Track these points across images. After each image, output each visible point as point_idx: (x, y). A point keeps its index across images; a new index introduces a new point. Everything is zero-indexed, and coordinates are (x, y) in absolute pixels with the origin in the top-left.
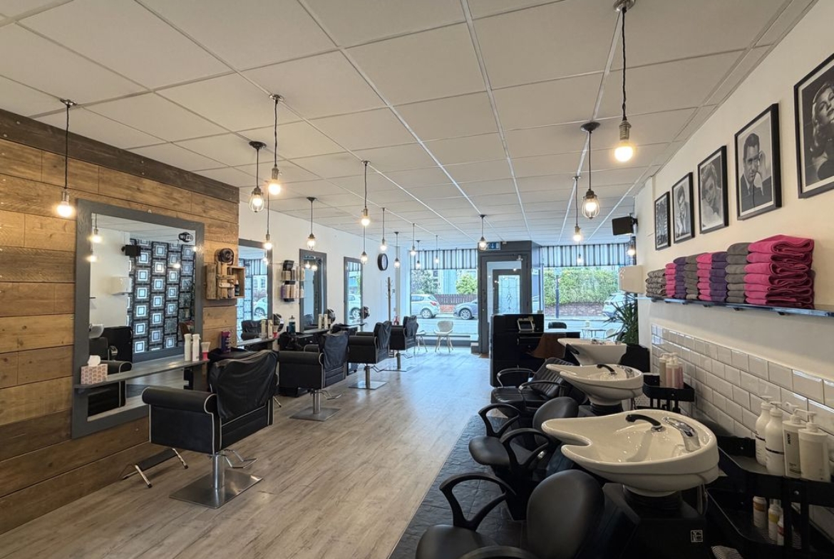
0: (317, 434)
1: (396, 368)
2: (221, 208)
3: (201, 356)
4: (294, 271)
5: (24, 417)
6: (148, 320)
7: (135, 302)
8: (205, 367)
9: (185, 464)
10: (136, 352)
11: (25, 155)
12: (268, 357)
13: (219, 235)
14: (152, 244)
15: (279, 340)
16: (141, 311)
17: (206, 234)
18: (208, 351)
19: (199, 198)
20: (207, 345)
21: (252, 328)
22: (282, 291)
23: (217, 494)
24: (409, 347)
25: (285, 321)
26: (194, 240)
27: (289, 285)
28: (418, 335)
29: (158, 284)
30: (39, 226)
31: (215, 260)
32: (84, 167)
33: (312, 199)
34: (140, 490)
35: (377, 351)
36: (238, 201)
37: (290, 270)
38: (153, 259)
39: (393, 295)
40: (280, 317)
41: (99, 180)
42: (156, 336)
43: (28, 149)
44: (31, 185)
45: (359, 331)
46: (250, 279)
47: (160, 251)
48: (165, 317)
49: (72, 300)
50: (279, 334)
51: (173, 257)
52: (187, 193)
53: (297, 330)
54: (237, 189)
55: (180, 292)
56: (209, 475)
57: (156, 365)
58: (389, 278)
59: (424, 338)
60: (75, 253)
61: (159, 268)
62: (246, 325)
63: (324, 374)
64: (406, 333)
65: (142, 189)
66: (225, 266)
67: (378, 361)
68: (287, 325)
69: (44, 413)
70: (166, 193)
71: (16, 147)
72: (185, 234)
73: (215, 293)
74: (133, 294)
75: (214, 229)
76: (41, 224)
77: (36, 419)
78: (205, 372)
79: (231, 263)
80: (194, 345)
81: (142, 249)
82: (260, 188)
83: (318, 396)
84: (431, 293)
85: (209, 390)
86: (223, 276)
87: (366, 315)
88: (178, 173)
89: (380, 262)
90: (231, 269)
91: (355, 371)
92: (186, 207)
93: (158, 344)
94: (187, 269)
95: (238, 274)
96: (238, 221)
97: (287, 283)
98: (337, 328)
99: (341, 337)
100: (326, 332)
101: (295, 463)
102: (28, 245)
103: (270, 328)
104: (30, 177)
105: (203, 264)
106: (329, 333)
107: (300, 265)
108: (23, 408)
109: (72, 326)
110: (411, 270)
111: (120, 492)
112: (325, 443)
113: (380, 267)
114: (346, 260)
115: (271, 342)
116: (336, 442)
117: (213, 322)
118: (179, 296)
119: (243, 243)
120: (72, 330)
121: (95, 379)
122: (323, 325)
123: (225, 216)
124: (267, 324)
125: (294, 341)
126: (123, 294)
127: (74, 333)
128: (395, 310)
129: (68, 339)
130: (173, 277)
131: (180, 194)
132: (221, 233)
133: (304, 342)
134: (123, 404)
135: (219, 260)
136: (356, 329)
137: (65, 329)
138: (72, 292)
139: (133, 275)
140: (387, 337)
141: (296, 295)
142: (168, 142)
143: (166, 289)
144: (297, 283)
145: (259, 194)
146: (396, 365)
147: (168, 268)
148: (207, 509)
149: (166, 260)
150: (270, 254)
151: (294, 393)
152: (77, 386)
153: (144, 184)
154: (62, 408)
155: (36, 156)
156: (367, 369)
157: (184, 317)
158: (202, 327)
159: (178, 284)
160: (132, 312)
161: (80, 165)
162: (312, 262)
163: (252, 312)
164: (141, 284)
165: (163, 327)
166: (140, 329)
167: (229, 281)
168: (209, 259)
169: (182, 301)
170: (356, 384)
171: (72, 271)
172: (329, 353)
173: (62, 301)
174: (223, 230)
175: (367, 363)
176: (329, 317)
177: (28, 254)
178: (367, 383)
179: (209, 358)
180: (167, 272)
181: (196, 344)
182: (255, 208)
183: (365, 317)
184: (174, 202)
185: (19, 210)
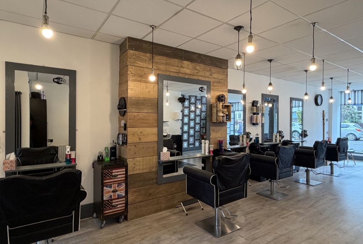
0: (274, 208)
1: (330, 173)
2: (219, 72)
3: (209, 152)
4: (258, 106)
5: (141, 172)
6: (188, 132)
7: (183, 124)
8: (211, 158)
9: (202, 208)
10: (184, 147)
11: (140, 56)
12: (245, 157)
13: (218, 87)
14: (190, 96)
15: (249, 147)
16: (186, 128)
17: (212, 87)
18: (212, 150)
19: (208, 68)
20: (212, 147)
21: (234, 139)
22: (251, 118)
23: (217, 229)
24: (340, 160)
25: (253, 136)
26: (206, 90)
27: (255, 115)
28: (349, 152)
29: (192, 116)
30: (145, 88)
31: (216, 101)
32: (160, 58)
33: (270, 61)
34: (183, 215)
35: (316, 160)
36: (228, 67)
37: (256, 106)
38: (190, 103)
39: (326, 123)
40: (250, 134)
41: (166, 64)
42: (191, 140)
43: (141, 53)
44: (142, 69)
45: (301, 145)
46: (233, 113)
47: (193, 100)
48: (195, 132)
49: (157, 121)
50: (249, 143)
51: (198, 102)
52: (203, 66)
53: (260, 142)
54: (227, 61)
55: (201, 120)
56: (213, 217)
57: (191, 154)
58: (323, 111)
59: (353, 154)
60: (158, 99)
61: (193, 108)
62: (232, 137)
63: (278, 171)
64: (339, 150)
65: (183, 66)
66: (221, 104)
67: (317, 167)
68: (254, 138)
69: (147, 171)
70: (193, 67)
71: (137, 53)
72: (202, 88)
73: (216, 119)
74: (182, 120)
75: (215, 84)
76: (146, 87)
77: (146, 173)
78: (211, 161)
79: (224, 102)
80: (206, 146)
81: (186, 99)
82: (240, 54)
83: (273, 184)
84: (355, 122)
85: (213, 172)
86: (220, 110)
87: (306, 135)
88: (198, 56)
89: (317, 100)
90: (224, 106)
91: (298, 171)
92: (201, 73)
93: (192, 144)
94: (204, 108)
95: (227, 108)
96: (227, 79)
97: (254, 114)
98: (286, 143)
99: (290, 149)
100: (278, 144)
101: (260, 224)
102: (142, 96)
103: (245, 140)
104: (141, 65)
105: (210, 103)
106: (280, 145)
107: (262, 103)
108: (141, 167)
109: (157, 133)
110: (341, 105)
111: (175, 214)
112: (280, 216)
113: (317, 104)
114: (292, 99)
115: (245, 148)
116: (287, 217)
117: (215, 134)
118: (201, 122)
119: (230, 91)
120: (157, 135)
121: (165, 158)
122: (276, 140)
123: (221, 77)
124: (243, 137)
125: (259, 148)
126: (179, 120)
127: (158, 136)
128: (328, 133)
129: (156, 139)
130: (198, 112)
131: (200, 67)
132: (219, 86)
133: (264, 149)
134: (177, 171)
135: (218, 101)
136: (299, 144)
137: (155, 134)
138: (157, 117)
139: (183, 111)
140: (323, 151)
141: (259, 121)
142: (193, 38)
143: (195, 118)
144: (260, 114)
145: (240, 58)
146: (330, 171)
147: (196, 108)
148: (212, 236)
149: (195, 104)
150: (244, 97)
151: (259, 180)
152: (159, 161)
153: (184, 63)
154: (154, 170)
155: (144, 56)
156: (307, 171)
157: (203, 132)
158: (210, 136)
159: (200, 116)
160: (182, 128)
161: (159, 58)
162: (269, 102)
163: (234, 131)
164: (186, 116)
165: (194, 136)
166: (185, 137)
167: (223, 112)
168: (213, 101)
169: (202, 124)
170: (299, 180)
171: (157, 108)
172: (281, 158)
173: (153, 121)
174: (219, 84)
175: (308, 167)
176: (280, 136)
177: (142, 100)
178: (308, 181)
179: (213, 153)
180: (195, 110)
181: (207, 145)
182: (237, 67)
183: (305, 137)
184: (197, 71)
185: (138, 81)
